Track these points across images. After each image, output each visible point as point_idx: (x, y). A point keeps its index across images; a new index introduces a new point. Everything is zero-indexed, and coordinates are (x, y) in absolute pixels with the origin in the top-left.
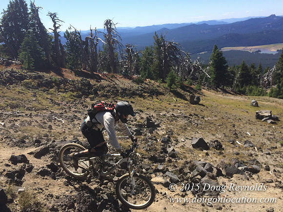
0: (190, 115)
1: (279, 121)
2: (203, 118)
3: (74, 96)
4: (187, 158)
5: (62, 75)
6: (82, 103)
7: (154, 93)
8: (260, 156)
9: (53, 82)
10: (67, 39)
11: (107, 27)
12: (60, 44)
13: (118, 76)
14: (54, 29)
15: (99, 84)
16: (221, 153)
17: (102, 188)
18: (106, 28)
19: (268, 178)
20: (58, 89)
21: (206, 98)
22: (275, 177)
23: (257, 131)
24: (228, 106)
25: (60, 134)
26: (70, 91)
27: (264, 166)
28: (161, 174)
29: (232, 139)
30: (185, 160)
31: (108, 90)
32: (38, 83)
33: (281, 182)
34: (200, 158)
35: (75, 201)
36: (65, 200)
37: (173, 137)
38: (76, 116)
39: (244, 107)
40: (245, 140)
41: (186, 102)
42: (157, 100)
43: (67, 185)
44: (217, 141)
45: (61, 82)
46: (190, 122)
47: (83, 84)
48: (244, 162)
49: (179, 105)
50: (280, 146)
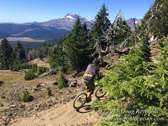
1: (3, 83)
50: (1, 99)
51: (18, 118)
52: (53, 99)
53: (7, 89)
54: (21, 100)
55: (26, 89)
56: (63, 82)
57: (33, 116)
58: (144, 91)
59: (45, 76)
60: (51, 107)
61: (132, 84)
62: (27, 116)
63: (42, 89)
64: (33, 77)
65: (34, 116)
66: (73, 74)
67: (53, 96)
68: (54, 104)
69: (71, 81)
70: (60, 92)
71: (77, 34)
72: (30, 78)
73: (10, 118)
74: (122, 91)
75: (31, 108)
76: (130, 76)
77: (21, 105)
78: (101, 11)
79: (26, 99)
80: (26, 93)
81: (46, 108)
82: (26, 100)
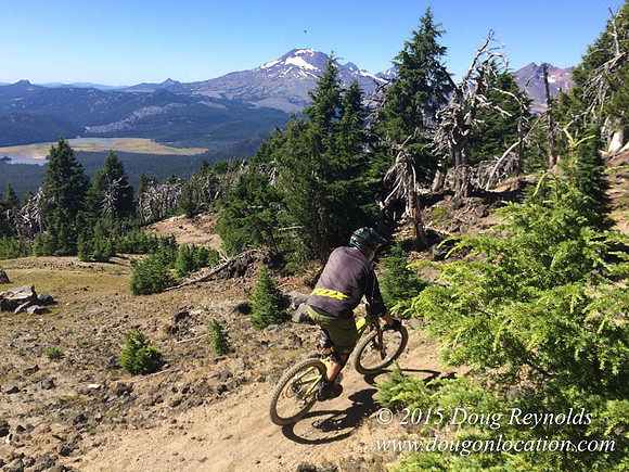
33: (22, 456)
50: (47, 361)
51: (106, 432)
52: (234, 365)
53: (68, 325)
54: (119, 367)
55: (137, 327)
56: (270, 304)
57: (160, 425)
58: (586, 340)
59: (203, 280)
60: (225, 393)
61: (541, 314)
62: (141, 424)
63: (193, 330)
64: (162, 282)
65: (166, 425)
66: (309, 275)
67: (235, 355)
68: (238, 385)
69: (301, 302)
70: (260, 340)
71: (326, 123)
72: (150, 285)
73: (78, 429)
74: (501, 339)
75: (155, 396)
76: (531, 284)
77: (119, 384)
78: (418, 38)
79: (138, 364)
80: (138, 343)
81: (208, 399)
82: (135, 367)
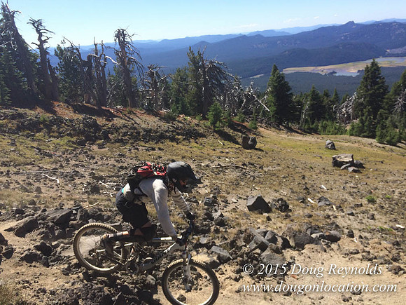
0: (244, 165)
2: (261, 168)
3: (73, 142)
4: (241, 226)
5: (54, 112)
6: (87, 152)
7: (191, 135)
8: (340, 217)
9: (40, 123)
10: (60, 59)
11: (119, 40)
12: (50, 66)
13: (138, 111)
14: (38, 43)
15: (111, 124)
16: (287, 216)
17: (120, 276)
18: (117, 41)
19: (352, 248)
20: (50, 132)
21: (264, 139)
22: (362, 247)
23: (335, 183)
24: (295, 150)
25: (54, 199)
26: (68, 135)
27: (346, 231)
28: (205, 250)
29: (301, 196)
30: (237, 228)
31: (125, 133)
32: (18, 125)
33: (369, 252)
34: (259, 225)
35: (79, 297)
36: (64, 295)
37: (221, 197)
38: (78, 172)
39: (316, 151)
40: (320, 196)
41: (237, 146)
42: (196, 145)
43: (67, 274)
44: (281, 199)
45: (52, 123)
46: (244, 174)
47: (86, 125)
48: (319, 227)
49: (227, 151)
50: (366, 202)
